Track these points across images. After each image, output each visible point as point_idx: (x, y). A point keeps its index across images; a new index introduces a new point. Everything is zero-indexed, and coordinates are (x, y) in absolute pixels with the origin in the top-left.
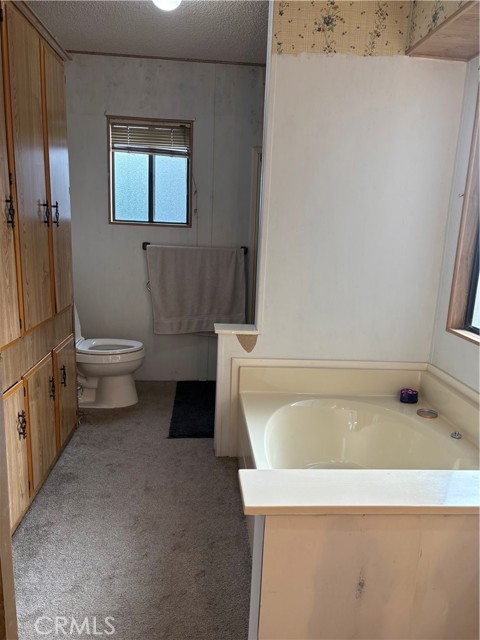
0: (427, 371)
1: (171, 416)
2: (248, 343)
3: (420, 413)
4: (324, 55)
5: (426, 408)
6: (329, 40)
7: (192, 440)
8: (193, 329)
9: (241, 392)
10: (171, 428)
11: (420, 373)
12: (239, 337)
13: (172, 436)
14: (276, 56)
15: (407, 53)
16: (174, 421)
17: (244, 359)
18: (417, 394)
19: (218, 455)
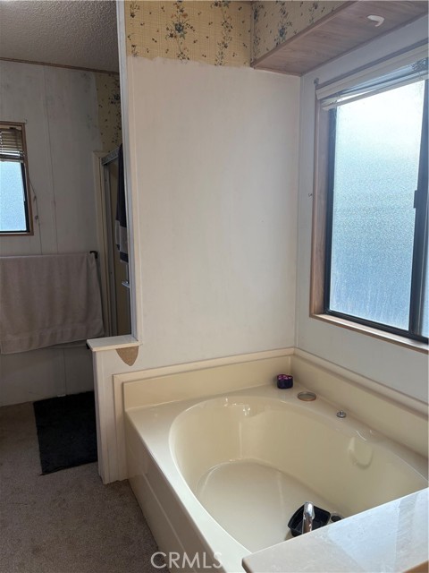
0: (294, 355)
1: (38, 447)
2: (129, 356)
3: (300, 397)
4: (178, 61)
5: (305, 391)
6: (182, 47)
7: (71, 471)
8: (46, 344)
9: (126, 410)
10: (42, 462)
11: (289, 358)
12: (119, 351)
13: (46, 471)
14: (131, 58)
15: (252, 65)
16: (43, 452)
17: (127, 373)
18: (292, 379)
19: (106, 483)
